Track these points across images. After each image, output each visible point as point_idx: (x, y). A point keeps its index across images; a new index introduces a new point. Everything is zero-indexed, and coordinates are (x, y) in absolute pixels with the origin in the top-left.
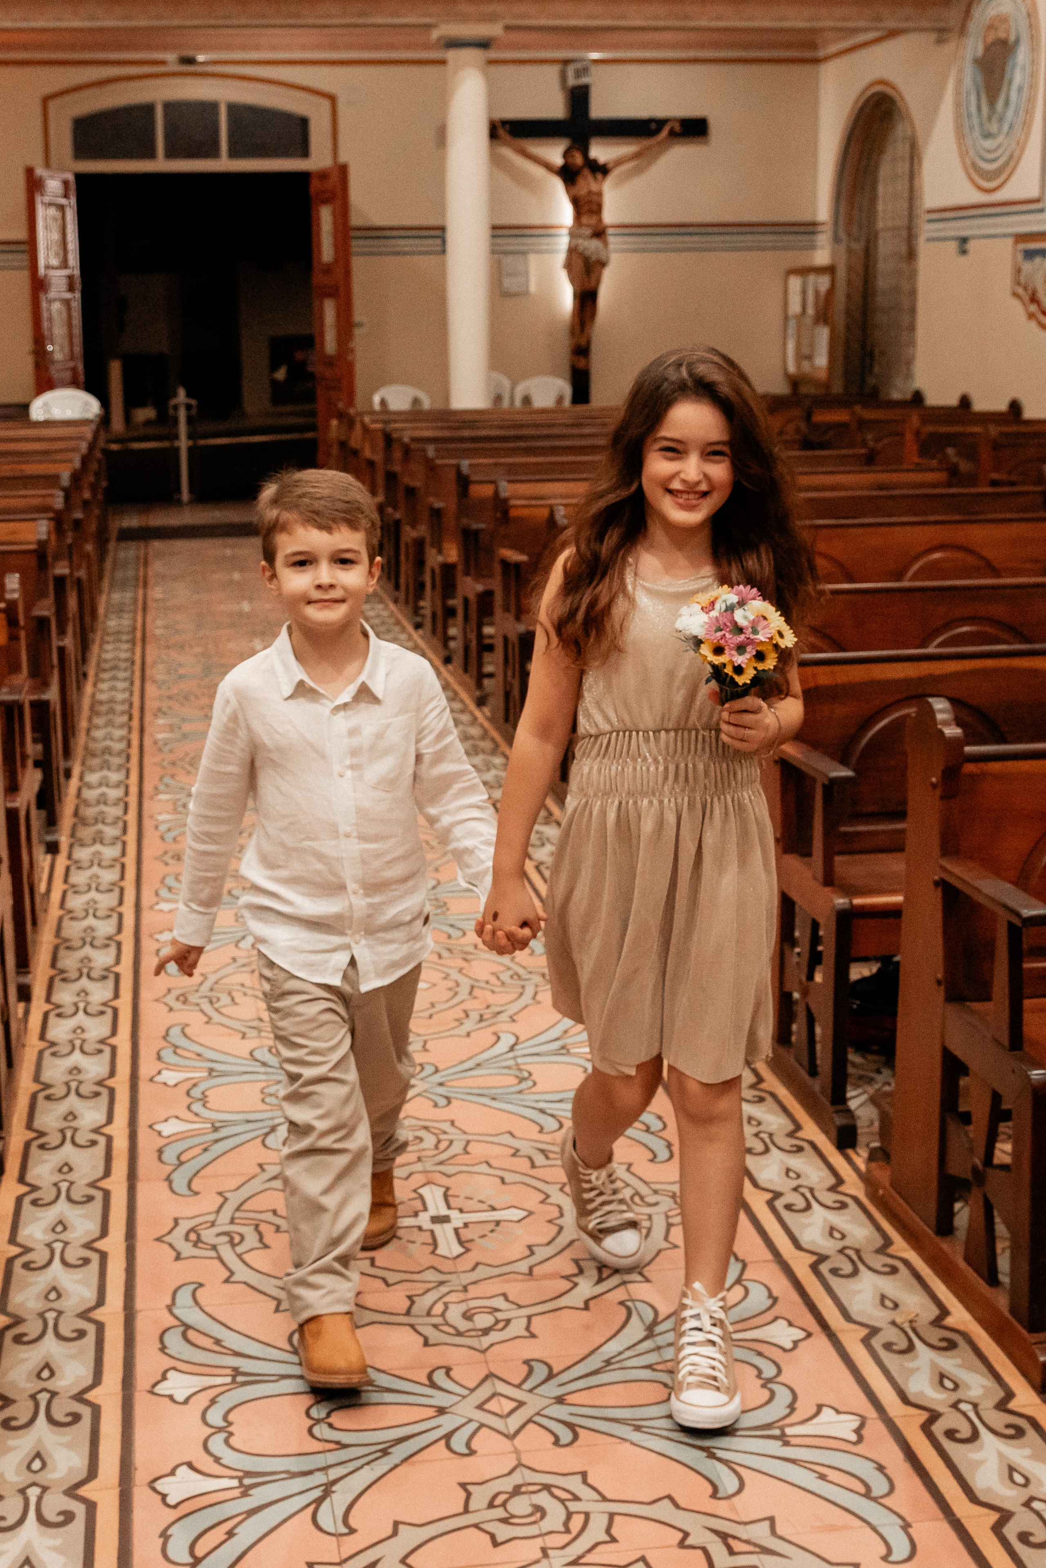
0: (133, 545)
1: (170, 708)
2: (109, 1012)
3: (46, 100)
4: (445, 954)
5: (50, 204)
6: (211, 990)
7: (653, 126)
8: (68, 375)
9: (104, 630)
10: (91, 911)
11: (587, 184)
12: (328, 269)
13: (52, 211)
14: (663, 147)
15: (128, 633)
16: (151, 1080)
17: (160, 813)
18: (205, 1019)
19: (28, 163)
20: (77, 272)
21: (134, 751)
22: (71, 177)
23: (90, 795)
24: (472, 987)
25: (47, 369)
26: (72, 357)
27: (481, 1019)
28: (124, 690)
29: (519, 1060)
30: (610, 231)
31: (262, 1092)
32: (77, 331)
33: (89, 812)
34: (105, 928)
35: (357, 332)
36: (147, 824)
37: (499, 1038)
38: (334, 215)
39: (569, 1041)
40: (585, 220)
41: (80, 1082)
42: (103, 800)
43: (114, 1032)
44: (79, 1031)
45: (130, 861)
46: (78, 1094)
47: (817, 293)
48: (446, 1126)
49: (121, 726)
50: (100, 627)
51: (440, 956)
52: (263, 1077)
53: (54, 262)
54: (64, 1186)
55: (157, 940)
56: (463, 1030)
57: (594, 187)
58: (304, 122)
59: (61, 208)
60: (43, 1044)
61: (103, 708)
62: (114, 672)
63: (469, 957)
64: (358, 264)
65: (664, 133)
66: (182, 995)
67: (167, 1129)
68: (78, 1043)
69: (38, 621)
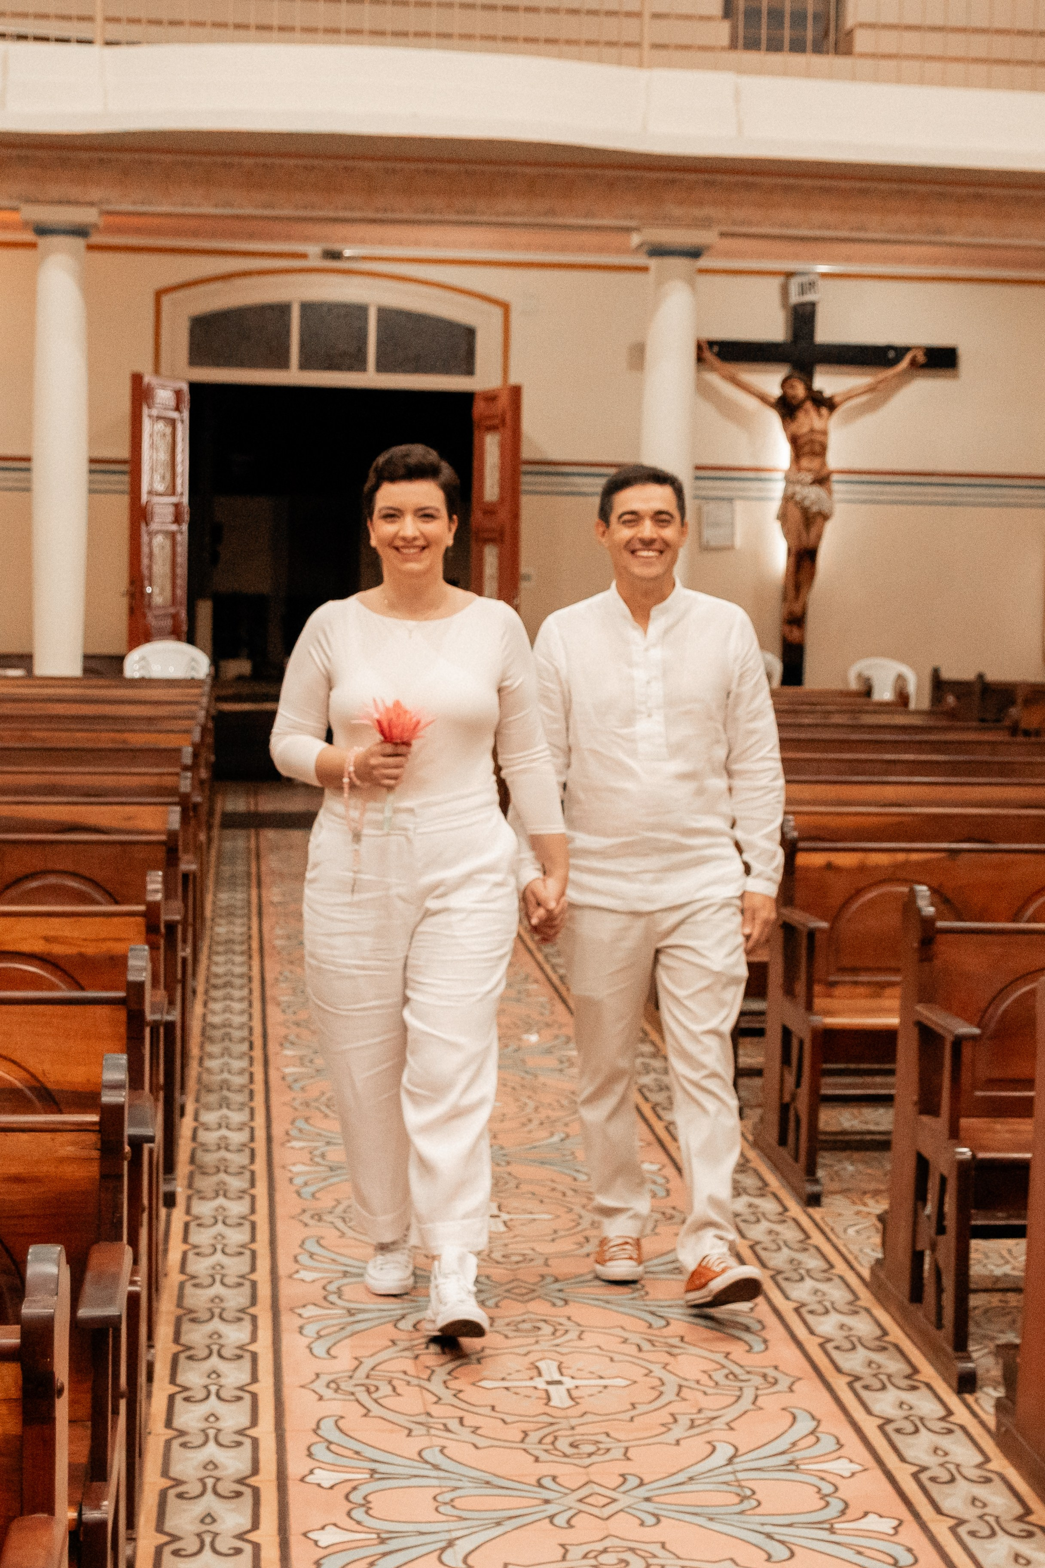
0: (241, 833)
1: (298, 1036)
2: (247, 1397)
3: (159, 295)
4: (646, 1346)
5: (159, 418)
6: (368, 1377)
7: (891, 354)
8: (168, 623)
9: (212, 938)
10: (218, 1278)
11: (809, 420)
12: (490, 511)
13: (160, 426)
14: (904, 378)
15: (242, 943)
16: (302, 1480)
17: (294, 1164)
18: (364, 1411)
19: (138, 368)
20: (185, 500)
21: (258, 1087)
22: (185, 387)
23: (208, 1137)
24: (680, 1387)
25: (144, 616)
26: (174, 601)
27: (692, 1426)
28: (242, 1012)
29: (740, 1476)
30: (835, 477)
31: (435, 1498)
32: (182, 570)
33: (209, 1159)
34: (236, 1298)
35: (524, 585)
36: (278, 1173)
37: (714, 1449)
38: (502, 446)
39: (798, 1455)
40: (805, 462)
41: (218, 1480)
42: (223, 1145)
43: (254, 1421)
44: (212, 1419)
45: (261, 1217)
46: (216, 1493)
48: (656, 1549)
49: (241, 1057)
50: (208, 933)
51: (640, 1349)
52: (435, 1482)
53: (160, 487)
55: (300, 1315)
56: (671, 1437)
57: (818, 424)
58: (470, 332)
59: (173, 423)
60: (170, 1433)
61: (217, 1034)
62: (229, 990)
63: (675, 1351)
64: (528, 505)
65: (904, 364)
66: (333, 1381)
67: (326, 1538)
68: (211, 1433)
69: (171, 927)
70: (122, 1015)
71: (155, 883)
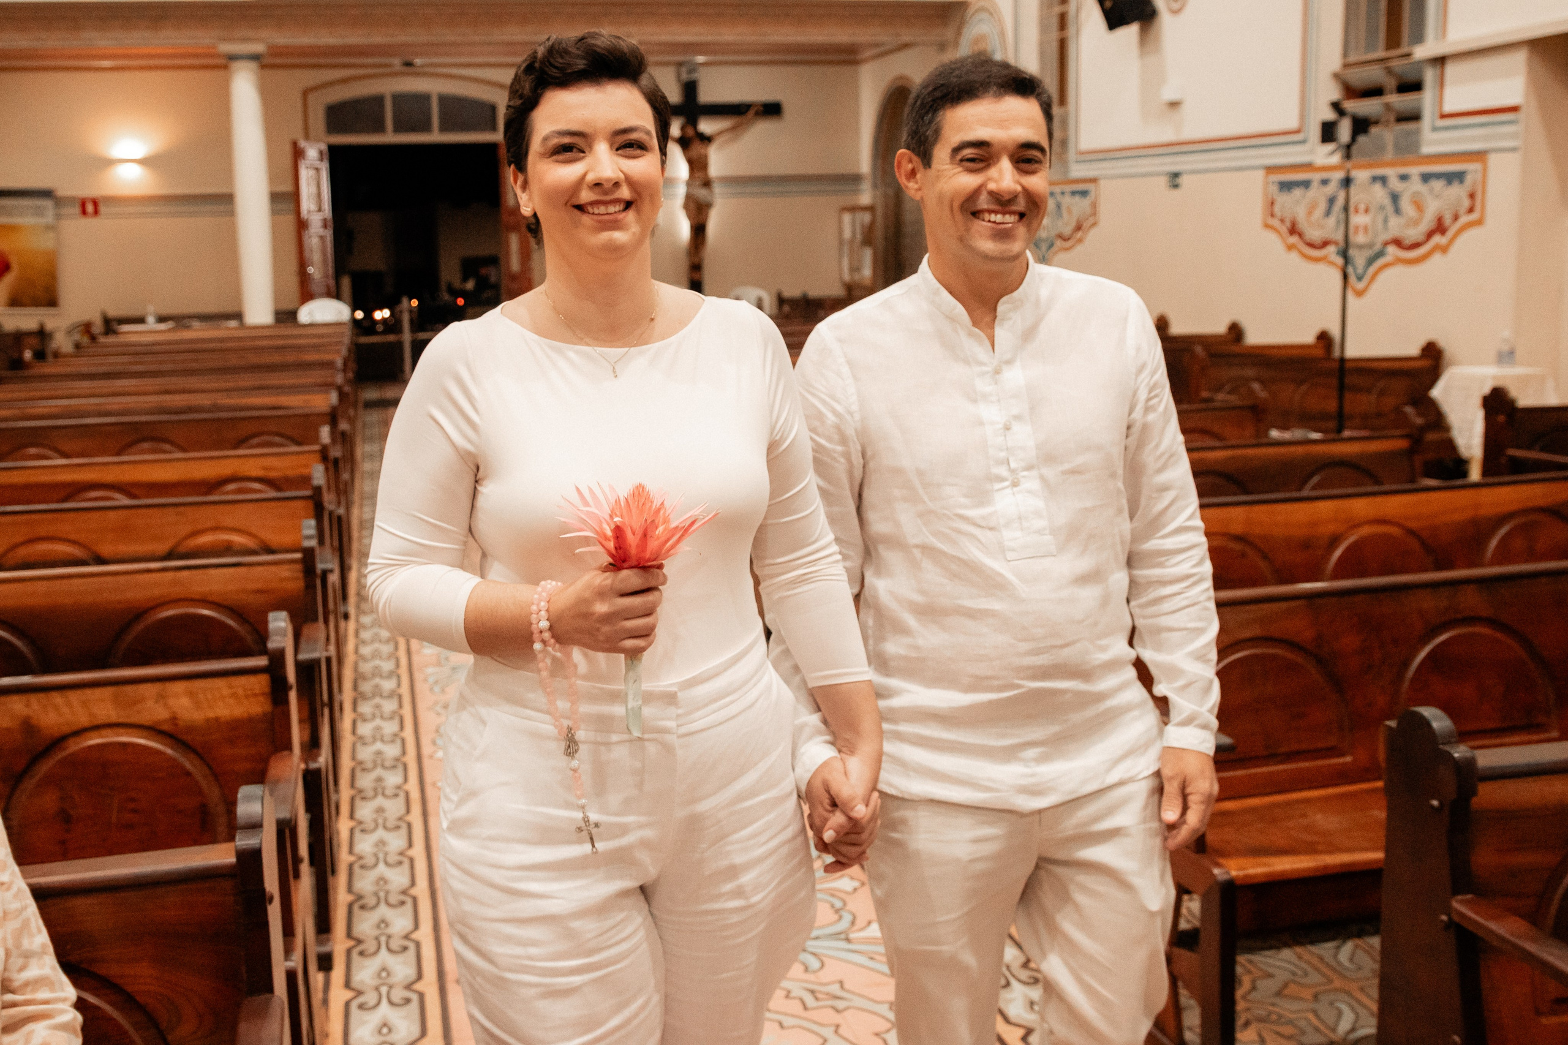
0: (374, 411)
2: (397, 716)
3: (305, 93)
5: (310, 167)
8: (324, 289)
10: (377, 655)
11: (697, 149)
12: (512, 213)
13: (311, 172)
19: (293, 137)
20: (329, 215)
22: (324, 147)
25: (309, 286)
26: (326, 276)
32: (330, 257)
34: (387, 666)
40: (696, 174)
41: (383, 759)
43: (402, 728)
44: (378, 729)
46: (382, 766)
47: (863, 226)
53: (313, 208)
54: (380, 821)
57: (703, 151)
58: (492, 107)
59: (317, 169)
60: (355, 738)
65: (751, 113)
68: (378, 736)
69: (336, 461)
70: (310, 504)
71: (325, 433)
